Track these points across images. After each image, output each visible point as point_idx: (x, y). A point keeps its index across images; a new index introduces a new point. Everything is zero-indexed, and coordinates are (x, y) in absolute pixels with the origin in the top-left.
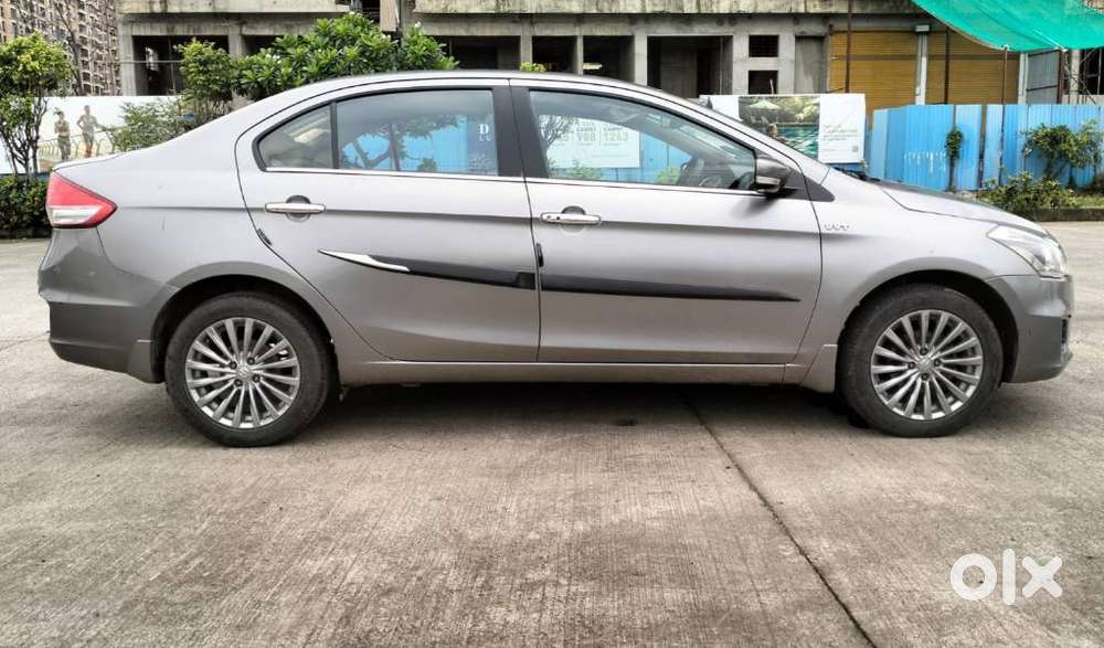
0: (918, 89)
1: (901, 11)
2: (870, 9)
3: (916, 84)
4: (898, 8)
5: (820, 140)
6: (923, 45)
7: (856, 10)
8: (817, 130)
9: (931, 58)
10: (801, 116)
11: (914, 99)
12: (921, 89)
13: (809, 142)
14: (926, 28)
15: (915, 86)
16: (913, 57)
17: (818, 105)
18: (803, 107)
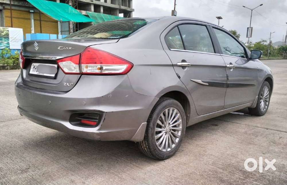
0: (32, 28)
1: (25, 5)
2: (16, 3)
3: (31, 27)
4: (24, 4)
5: (10, 41)
6: (32, 16)
7: (12, 3)
8: (9, 39)
9: (34, 20)
10: (3, 34)
11: (31, 31)
12: (33, 28)
13: (7, 42)
14: (33, 11)
15: (31, 28)
16: (30, 19)
17: (8, 31)
18: (4, 31)
